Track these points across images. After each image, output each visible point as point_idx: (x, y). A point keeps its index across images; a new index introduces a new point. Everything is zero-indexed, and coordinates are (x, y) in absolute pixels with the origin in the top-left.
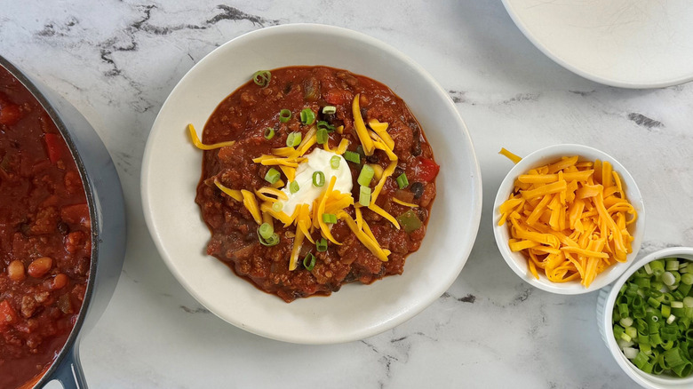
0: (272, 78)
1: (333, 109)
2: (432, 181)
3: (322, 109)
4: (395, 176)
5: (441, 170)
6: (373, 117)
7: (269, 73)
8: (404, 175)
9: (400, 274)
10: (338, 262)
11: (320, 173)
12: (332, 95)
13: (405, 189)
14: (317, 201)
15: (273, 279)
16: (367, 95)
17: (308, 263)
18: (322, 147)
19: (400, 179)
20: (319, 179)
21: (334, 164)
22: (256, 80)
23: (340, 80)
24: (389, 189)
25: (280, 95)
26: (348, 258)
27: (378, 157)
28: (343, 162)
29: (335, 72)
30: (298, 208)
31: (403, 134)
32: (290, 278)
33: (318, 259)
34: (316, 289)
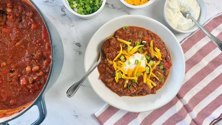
0: (129, 29)
1: (146, 42)
2: (169, 68)
3: (142, 41)
4: (159, 65)
5: (172, 65)
6: (156, 46)
7: (128, 27)
8: (162, 65)
9: (155, 94)
10: (138, 88)
11: (138, 60)
12: (146, 38)
13: (161, 69)
14: (135, 68)
15: (118, 89)
16: (155, 40)
17: (130, 86)
18: (139, 53)
19: (160, 66)
20: (137, 62)
21: (142, 58)
22: (124, 28)
23: (148, 34)
24: (157, 69)
25: (131, 34)
26: (141, 87)
27: (155, 59)
28: (145, 58)
29: (147, 31)
30: (129, 69)
31: (165, 53)
32: (123, 90)
33: (132, 86)
34: (130, 94)
